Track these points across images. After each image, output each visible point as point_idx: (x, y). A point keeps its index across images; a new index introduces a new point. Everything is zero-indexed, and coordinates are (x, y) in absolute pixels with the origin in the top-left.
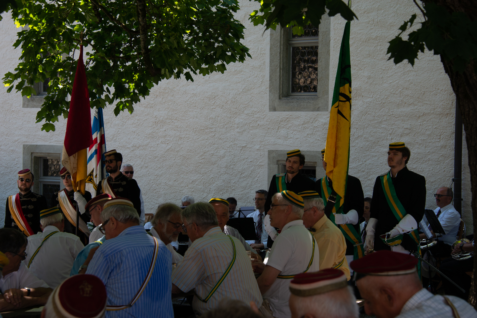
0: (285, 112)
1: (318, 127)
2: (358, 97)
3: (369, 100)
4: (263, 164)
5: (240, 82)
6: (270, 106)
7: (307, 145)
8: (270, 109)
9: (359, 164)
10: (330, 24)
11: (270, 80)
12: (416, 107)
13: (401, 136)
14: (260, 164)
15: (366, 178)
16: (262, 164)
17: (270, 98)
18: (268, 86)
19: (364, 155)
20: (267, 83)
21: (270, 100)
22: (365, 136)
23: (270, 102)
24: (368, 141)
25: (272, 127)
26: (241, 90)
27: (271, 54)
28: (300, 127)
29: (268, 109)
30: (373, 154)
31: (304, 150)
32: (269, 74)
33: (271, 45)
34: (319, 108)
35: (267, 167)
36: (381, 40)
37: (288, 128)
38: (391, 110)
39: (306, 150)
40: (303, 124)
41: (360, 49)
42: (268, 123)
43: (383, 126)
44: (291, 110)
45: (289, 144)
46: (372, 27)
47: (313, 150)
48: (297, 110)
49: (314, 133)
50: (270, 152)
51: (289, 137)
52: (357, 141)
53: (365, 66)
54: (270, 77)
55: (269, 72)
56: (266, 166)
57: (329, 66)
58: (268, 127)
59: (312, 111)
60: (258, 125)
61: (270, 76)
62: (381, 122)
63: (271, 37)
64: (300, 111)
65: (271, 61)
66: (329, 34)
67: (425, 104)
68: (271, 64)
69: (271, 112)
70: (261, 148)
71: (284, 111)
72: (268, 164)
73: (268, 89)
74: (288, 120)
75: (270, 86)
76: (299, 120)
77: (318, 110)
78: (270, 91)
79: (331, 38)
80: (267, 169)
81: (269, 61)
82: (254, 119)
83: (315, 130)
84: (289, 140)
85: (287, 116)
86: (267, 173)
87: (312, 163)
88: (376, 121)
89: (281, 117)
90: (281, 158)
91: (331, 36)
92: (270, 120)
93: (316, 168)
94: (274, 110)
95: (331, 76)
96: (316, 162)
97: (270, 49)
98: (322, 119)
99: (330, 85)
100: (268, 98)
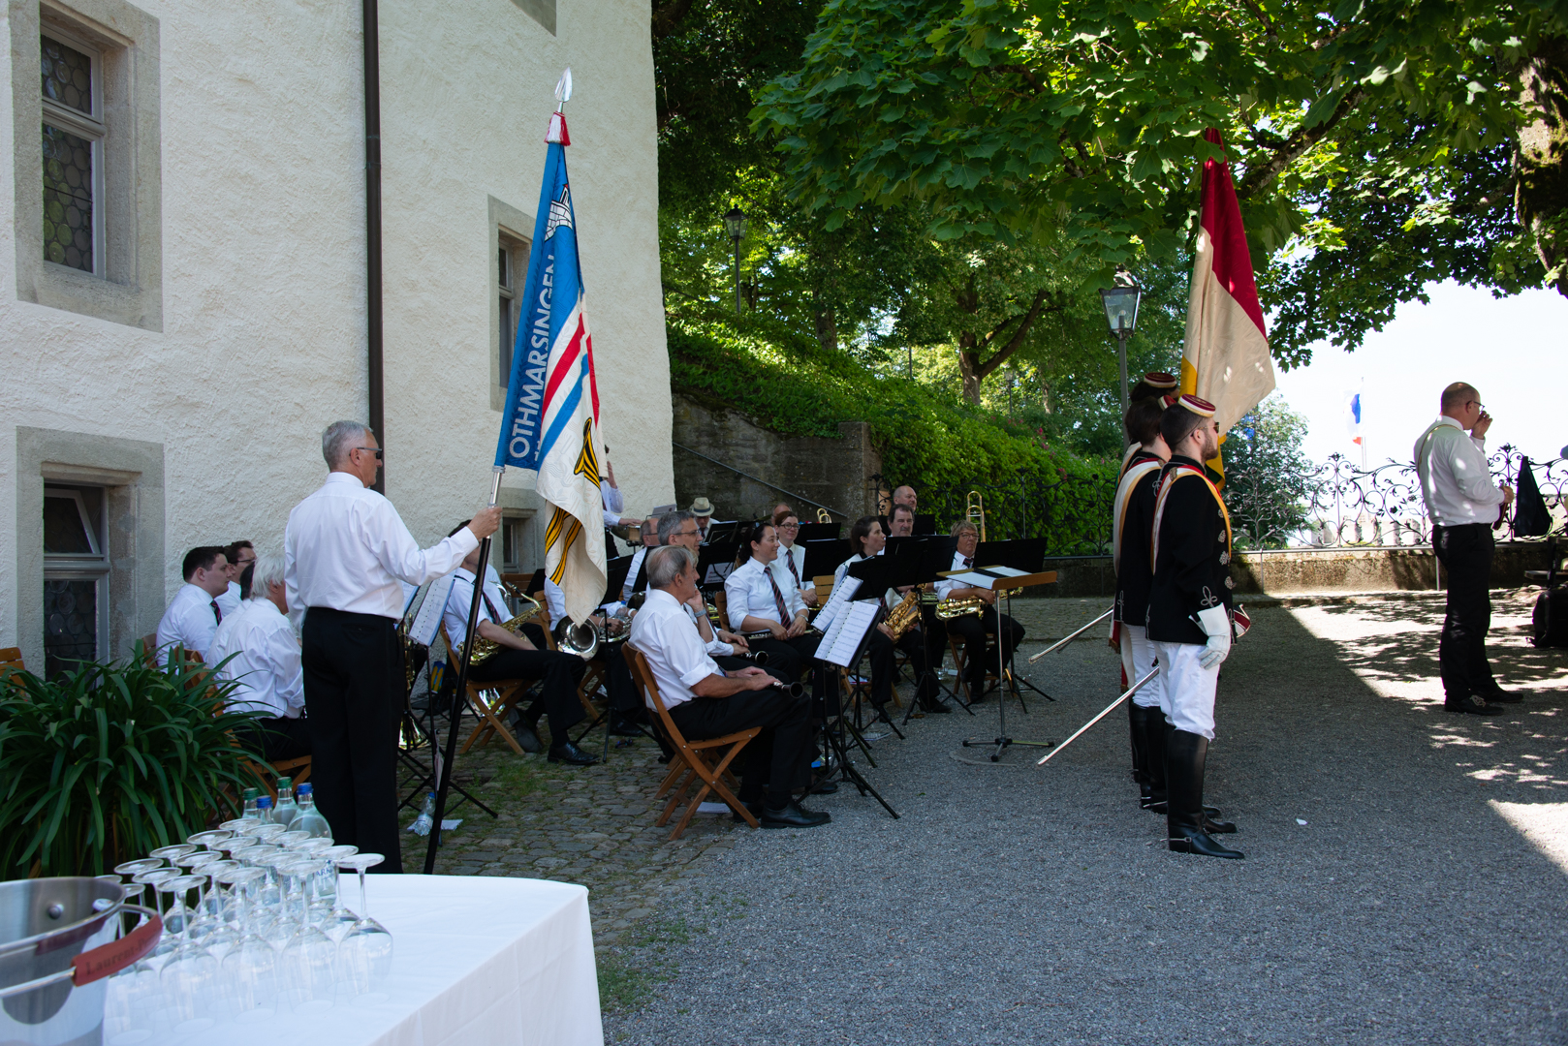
0: (61, 311)
1: (143, 372)
2: (215, 311)
3: (238, 322)
4: (5, 471)
6: (18, 281)
7: (120, 420)
8: (19, 291)
9: (227, 481)
10: (159, 97)
11: (16, 199)
12: (308, 358)
15: (236, 518)
16: (2, 471)
17: (17, 255)
18: (12, 216)
19: (232, 459)
21: (17, 263)
22: (232, 411)
23: (18, 270)
24: (238, 425)
25: (25, 352)
27: (17, 116)
28: (101, 365)
29: (15, 293)
30: (246, 458)
31: (112, 435)
32: (13, 176)
33: (14, 85)
34: (142, 319)
35: (15, 482)
36: (252, 187)
37: (66, 361)
38: (274, 358)
39: (118, 435)
40: (107, 358)
41: (218, 192)
42: (14, 336)
43: (262, 392)
44: (78, 308)
45: (74, 413)
46: (237, 148)
47: (132, 437)
48: (92, 313)
49: (132, 387)
50: (23, 433)
51: (72, 391)
52: (218, 424)
53: (229, 237)
54: (16, 187)
55: (12, 170)
56: (13, 478)
57: (160, 211)
58: (16, 350)
59: (128, 324)
62: (257, 383)
64: (100, 317)
65: (19, 138)
66: (158, 124)
67: (320, 355)
68: (17, 149)
69: (25, 304)
71: (61, 308)
72: (18, 472)
73: (11, 226)
74: (68, 337)
75: (17, 220)
76: (98, 345)
77: (141, 323)
78: (18, 233)
79: (163, 137)
80: (14, 490)
81: (12, 134)
83: (134, 382)
84: (71, 400)
85: (68, 327)
86: (12, 500)
87: (124, 476)
88: (251, 379)
89: (52, 326)
90: (53, 456)
91: (162, 130)
92: (20, 329)
93: (133, 490)
94: (33, 297)
95: (165, 239)
96: (139, 473)
97: (15, 98)
98: (151, 350)
99: (164, 262)
100: (12, 253)
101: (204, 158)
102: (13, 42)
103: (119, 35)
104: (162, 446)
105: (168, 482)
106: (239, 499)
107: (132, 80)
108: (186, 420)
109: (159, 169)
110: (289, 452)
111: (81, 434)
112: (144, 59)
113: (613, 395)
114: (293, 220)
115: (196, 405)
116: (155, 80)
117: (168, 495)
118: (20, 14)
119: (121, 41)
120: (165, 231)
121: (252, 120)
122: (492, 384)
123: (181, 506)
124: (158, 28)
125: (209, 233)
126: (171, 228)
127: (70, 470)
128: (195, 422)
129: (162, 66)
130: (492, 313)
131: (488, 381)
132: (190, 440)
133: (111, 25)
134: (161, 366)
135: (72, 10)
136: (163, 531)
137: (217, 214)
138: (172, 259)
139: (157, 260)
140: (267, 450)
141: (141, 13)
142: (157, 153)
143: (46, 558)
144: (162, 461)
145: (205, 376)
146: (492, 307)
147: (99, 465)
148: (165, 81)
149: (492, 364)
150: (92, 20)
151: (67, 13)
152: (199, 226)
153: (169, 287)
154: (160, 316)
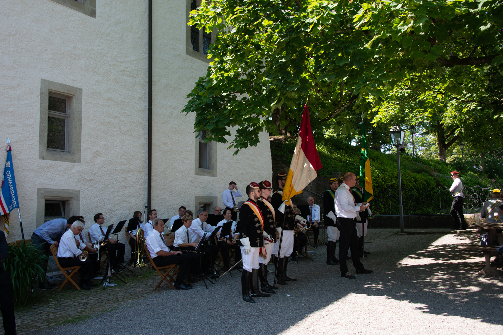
0: (51, 161)
1: (74, 173)
2: (97, 157)
3: (104, 159)
4: (34, 199)
5: (14, 134)
6: (39, 155)
7: (67, 185)
8: (39, 157)
9: (100, 198)
10: (82, 107)
12: (128, 166)
13: (121, 182)
14: (31, 198)
16: (32, 199)
18: (38, 140)
19: (102, 193)
20: (38, 138)
21: (39, 151)
22: (102, 181)
23: (39, 152)
24: (104, 184)
25: (41, 171)
26: (16, 140)
27: (41, 118)
28: (62, 173)
29: (38, 158)
30: (106, 192)
33: (41, 111)
34: (75, 160)
35: (36, 201)
36: (110, 125)
37: (52, 172)
38: (116, 167)
39: (66, 189)
40: (64, 171)
42: (37, 168)
43: (112, 176)
44: (56, 160)
45: (54, 184)
46: (105, 116)
47: (71, 189)
48: (60, 160)
49: (71, 177)
50: (39, 190)
51: (54, 179)
52: (97, 184)
53: (102, 138)
55: (39, 130)
57: (81, 134)
58: (38, 171)
59: (70, 162)
60: (30, 168)
61: (40, 133)
62: (110, 173)
63: (40, 106)
64: (62, 161)
65: (41, 123)
66: (81, 113)
67: (132, 165)
69: (41, 160)
70: (32, 186)
72: (37, 199)
73: (38, 143)
74: (53, 167)
75: (40, 141)
76: (61, 168)
77: (74, 162)
78: (40, 144)
79: (82, 116)
80: (36, 203)
82: (25, 164)
84: (53, 181)
85: (52, 164)
86: (36, 205)
87: (68, 198)
88: (108, 172)
89: (48, 164)
90: (47, 194)
91: (82, 115)
92: (39, 166)
93: (71, 201)
94: (43, 158)
95: (82, 141)
96: (73, 197)
97: (40, 114)
98: (77, 168)
99: (82, 146)
100: (38, 149)
101: (95, 120)
102: (41, 101)
103: (71, 94)
104: (79, 190)
105: (81, 199)
106: (104, 203)
107: (74, 104)
108: (87, 184)
109: (81, 124)
110: (121, 190)
111: (56, 189)
112: (78, 99)
113: (246, 168)
114: (124, 132)
115: (91, 180)
116: (81, 103)
117: (81, 202)
118: (43, 95)
119: (71, 96)
120: (82, 139)
121: (111, 108)
122: (195, 168)
123: (85, 205)
124: (82, 92)
125: (96, 138)
126: (84, 138)
127: (52, 198)
128: (90, 184)
129: (83, 100)
130: (196, 149)
131: (194, 167)
132: (89, 189)
133: (68, 93)
134: (80, 171)
135: (58, 91)
136: (79, 211)
137: (99, 133)
138: (84, 145)
139: (80, 146)
140: (113, 190)
141: (77, 88)
142: (81, 120)
143: (45, 218)
144: (79, 194)
145: (93, 173)
146: (196, 147)
147: (60, 196)
148: (83, 103)
149: (195, 162)
150: (63, 92)
151: (56, 92)
152: (93, 136)
153: (83, 152)
154: (80, 159)
